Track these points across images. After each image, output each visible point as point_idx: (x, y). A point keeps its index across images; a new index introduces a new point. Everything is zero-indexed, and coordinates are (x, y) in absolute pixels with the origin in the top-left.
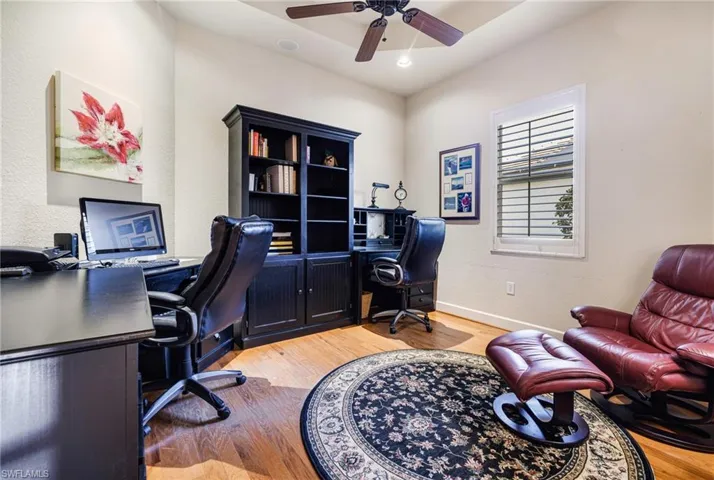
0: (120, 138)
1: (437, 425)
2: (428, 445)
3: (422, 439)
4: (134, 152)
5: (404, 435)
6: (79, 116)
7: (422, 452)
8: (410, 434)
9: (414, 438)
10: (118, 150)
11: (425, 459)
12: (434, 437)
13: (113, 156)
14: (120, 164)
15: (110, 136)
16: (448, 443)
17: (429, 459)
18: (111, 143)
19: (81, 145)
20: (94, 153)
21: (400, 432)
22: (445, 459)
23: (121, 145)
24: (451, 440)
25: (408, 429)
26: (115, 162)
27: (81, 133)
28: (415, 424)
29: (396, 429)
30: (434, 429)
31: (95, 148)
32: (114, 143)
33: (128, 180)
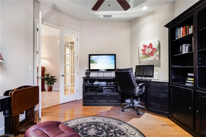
0: (151, 50)
1: (88, 135)
2: (85, 129)
3: (87, 129)
4: (155, 52)
5: (92, 128)
6: (142, 50)
7: (85, 127)
8: (91, 128)
9: (89, 128)
10: (151, 53)
11: (83, 126)
12: (85, 131)
13: (149, 55)
14: (151, 56)
15: (149, 51)
16: (81, 132)
17: (82, 127)
18: (149, 52)
19: (143, 55)
20: (145, 56)
21: (94, 128)
22: (79, 129)
23: (152, 52)
24: (81, 134)
25: (93, 129)
26: (150, 56)
27: (143, 53)
28: (92, 131)
29: (95, 127)
30: (87, 133)
31: (145, 55)
32: (150, 52)
33: (154, 59)
